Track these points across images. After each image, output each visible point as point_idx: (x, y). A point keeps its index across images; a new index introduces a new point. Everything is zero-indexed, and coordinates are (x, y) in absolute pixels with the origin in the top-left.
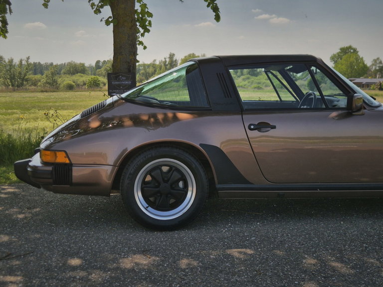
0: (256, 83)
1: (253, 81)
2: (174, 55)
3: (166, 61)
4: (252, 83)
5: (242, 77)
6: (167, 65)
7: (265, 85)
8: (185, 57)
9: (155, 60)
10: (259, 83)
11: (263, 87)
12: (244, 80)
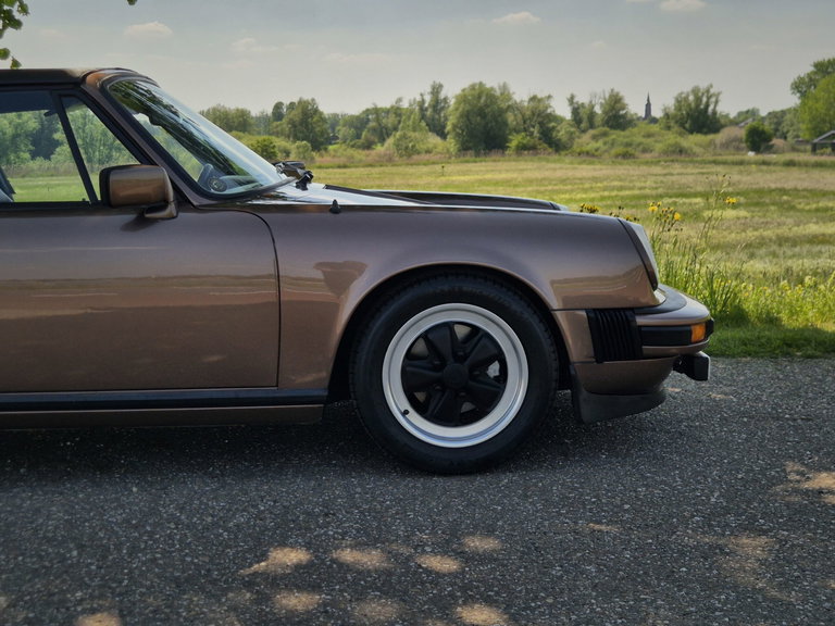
0: (622, 144)
1: (614, 140)
2: (441, 86)
3: (423, 101)
4: (613, 144)
5: (592, 132)
6: (426, 110)
7: (641, 147)
8: (463, 90)
9: (400, 100)
10: (628, 145)
11: (637, 154)
12: (595, 138)
